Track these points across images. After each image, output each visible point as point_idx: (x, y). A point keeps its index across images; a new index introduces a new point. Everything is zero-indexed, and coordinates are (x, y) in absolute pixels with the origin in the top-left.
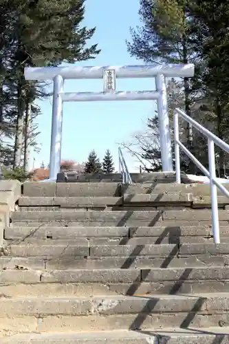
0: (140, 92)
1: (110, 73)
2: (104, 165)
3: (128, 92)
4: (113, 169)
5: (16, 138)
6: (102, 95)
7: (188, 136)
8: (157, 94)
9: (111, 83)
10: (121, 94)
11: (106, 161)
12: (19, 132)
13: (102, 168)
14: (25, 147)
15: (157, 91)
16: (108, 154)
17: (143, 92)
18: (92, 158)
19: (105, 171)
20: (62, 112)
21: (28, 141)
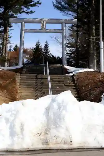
0: (55, 30)
1: (43, 22)
2: (44, 49)
3: (50, 30)
4: (49, 51)
6: (40, 31)
7: (77, 46)
8: (62, 31)
9: (44, 26)
10: (47, 30)
11: (45, 47)
12: (4, 40)
13: (43, 51)
15: (62, 29)
16: (47, 43)
18: (38, 45)
19: (44, 53)
21: (7, 42)
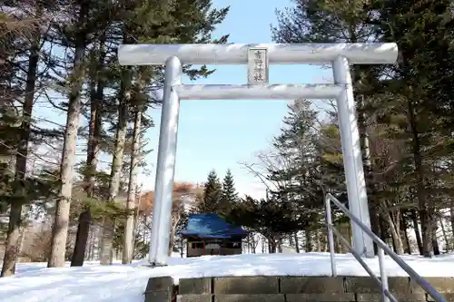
0: (309, 86)
1: (258, 54)
2: (225, 185)
3: (291, 86)
4: (234, 189)
5: (115, 158)
6: (247, 91)
8: (337, 90)
11: (227, 182)
13: (222, 188)
14: (131, 169)
16: (229, 174)
17: (315, 86)
18: (212, 178)
19: (225, 192)
20: (178, 117)
21: (136, 161)
